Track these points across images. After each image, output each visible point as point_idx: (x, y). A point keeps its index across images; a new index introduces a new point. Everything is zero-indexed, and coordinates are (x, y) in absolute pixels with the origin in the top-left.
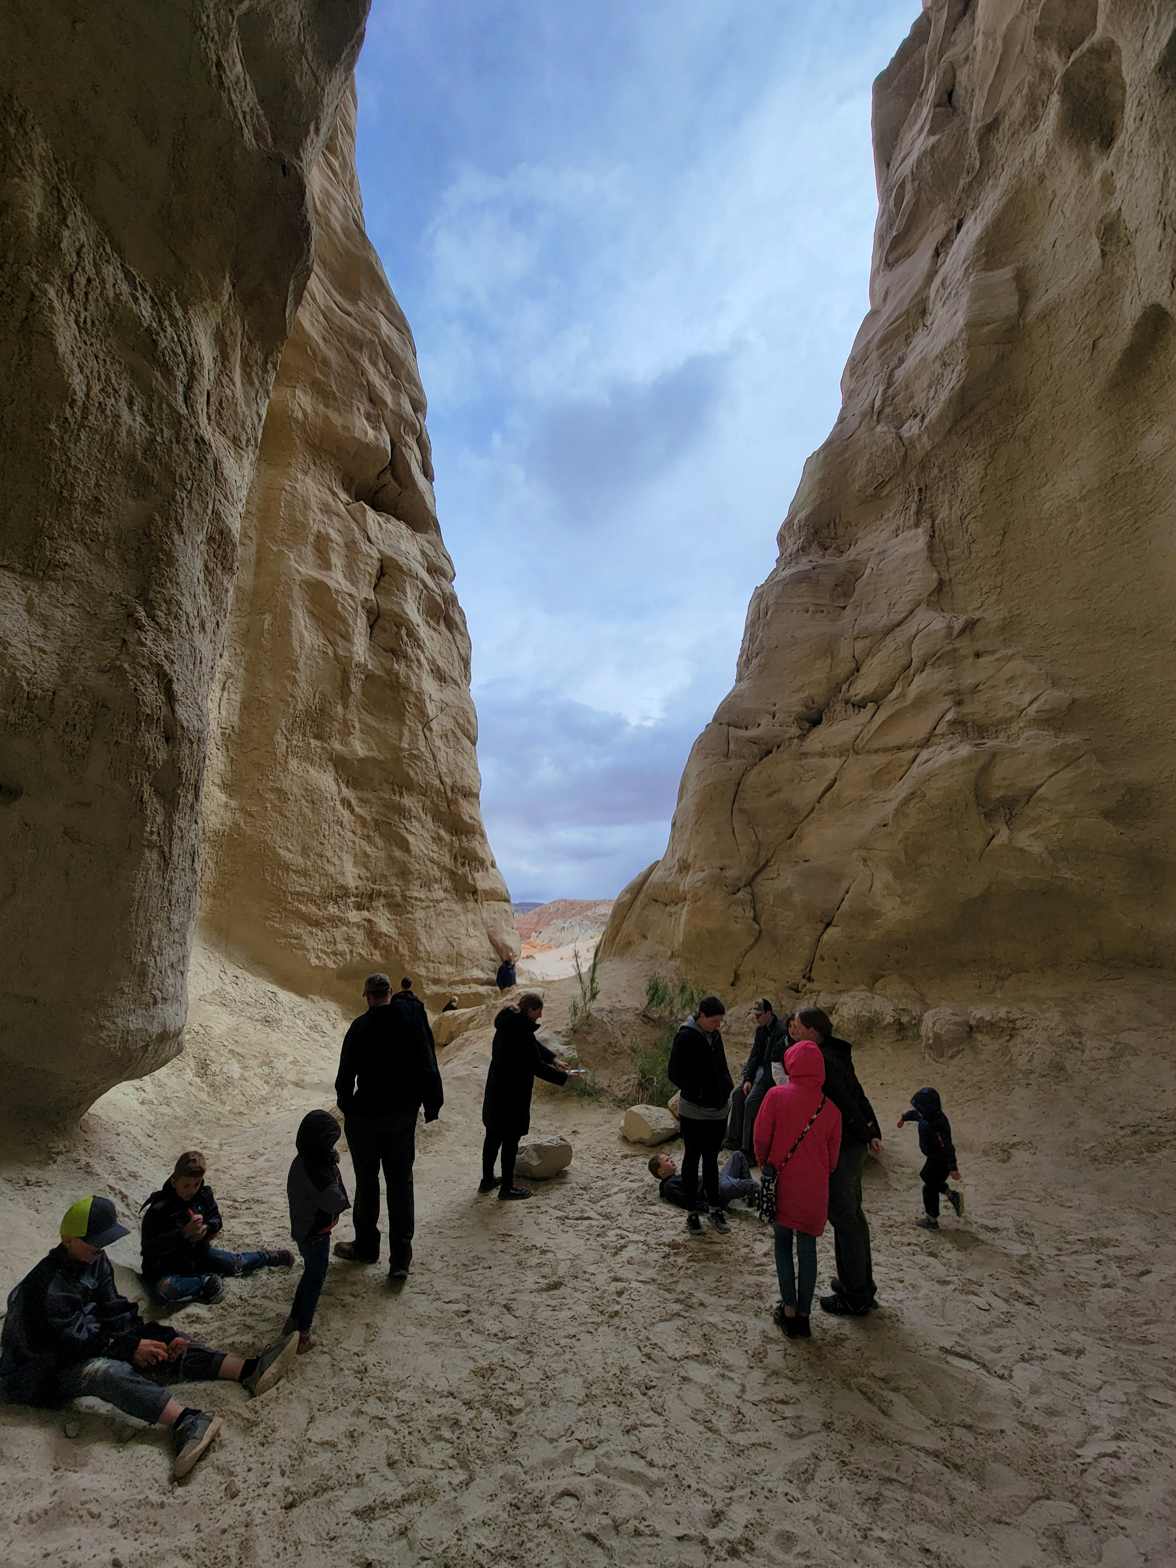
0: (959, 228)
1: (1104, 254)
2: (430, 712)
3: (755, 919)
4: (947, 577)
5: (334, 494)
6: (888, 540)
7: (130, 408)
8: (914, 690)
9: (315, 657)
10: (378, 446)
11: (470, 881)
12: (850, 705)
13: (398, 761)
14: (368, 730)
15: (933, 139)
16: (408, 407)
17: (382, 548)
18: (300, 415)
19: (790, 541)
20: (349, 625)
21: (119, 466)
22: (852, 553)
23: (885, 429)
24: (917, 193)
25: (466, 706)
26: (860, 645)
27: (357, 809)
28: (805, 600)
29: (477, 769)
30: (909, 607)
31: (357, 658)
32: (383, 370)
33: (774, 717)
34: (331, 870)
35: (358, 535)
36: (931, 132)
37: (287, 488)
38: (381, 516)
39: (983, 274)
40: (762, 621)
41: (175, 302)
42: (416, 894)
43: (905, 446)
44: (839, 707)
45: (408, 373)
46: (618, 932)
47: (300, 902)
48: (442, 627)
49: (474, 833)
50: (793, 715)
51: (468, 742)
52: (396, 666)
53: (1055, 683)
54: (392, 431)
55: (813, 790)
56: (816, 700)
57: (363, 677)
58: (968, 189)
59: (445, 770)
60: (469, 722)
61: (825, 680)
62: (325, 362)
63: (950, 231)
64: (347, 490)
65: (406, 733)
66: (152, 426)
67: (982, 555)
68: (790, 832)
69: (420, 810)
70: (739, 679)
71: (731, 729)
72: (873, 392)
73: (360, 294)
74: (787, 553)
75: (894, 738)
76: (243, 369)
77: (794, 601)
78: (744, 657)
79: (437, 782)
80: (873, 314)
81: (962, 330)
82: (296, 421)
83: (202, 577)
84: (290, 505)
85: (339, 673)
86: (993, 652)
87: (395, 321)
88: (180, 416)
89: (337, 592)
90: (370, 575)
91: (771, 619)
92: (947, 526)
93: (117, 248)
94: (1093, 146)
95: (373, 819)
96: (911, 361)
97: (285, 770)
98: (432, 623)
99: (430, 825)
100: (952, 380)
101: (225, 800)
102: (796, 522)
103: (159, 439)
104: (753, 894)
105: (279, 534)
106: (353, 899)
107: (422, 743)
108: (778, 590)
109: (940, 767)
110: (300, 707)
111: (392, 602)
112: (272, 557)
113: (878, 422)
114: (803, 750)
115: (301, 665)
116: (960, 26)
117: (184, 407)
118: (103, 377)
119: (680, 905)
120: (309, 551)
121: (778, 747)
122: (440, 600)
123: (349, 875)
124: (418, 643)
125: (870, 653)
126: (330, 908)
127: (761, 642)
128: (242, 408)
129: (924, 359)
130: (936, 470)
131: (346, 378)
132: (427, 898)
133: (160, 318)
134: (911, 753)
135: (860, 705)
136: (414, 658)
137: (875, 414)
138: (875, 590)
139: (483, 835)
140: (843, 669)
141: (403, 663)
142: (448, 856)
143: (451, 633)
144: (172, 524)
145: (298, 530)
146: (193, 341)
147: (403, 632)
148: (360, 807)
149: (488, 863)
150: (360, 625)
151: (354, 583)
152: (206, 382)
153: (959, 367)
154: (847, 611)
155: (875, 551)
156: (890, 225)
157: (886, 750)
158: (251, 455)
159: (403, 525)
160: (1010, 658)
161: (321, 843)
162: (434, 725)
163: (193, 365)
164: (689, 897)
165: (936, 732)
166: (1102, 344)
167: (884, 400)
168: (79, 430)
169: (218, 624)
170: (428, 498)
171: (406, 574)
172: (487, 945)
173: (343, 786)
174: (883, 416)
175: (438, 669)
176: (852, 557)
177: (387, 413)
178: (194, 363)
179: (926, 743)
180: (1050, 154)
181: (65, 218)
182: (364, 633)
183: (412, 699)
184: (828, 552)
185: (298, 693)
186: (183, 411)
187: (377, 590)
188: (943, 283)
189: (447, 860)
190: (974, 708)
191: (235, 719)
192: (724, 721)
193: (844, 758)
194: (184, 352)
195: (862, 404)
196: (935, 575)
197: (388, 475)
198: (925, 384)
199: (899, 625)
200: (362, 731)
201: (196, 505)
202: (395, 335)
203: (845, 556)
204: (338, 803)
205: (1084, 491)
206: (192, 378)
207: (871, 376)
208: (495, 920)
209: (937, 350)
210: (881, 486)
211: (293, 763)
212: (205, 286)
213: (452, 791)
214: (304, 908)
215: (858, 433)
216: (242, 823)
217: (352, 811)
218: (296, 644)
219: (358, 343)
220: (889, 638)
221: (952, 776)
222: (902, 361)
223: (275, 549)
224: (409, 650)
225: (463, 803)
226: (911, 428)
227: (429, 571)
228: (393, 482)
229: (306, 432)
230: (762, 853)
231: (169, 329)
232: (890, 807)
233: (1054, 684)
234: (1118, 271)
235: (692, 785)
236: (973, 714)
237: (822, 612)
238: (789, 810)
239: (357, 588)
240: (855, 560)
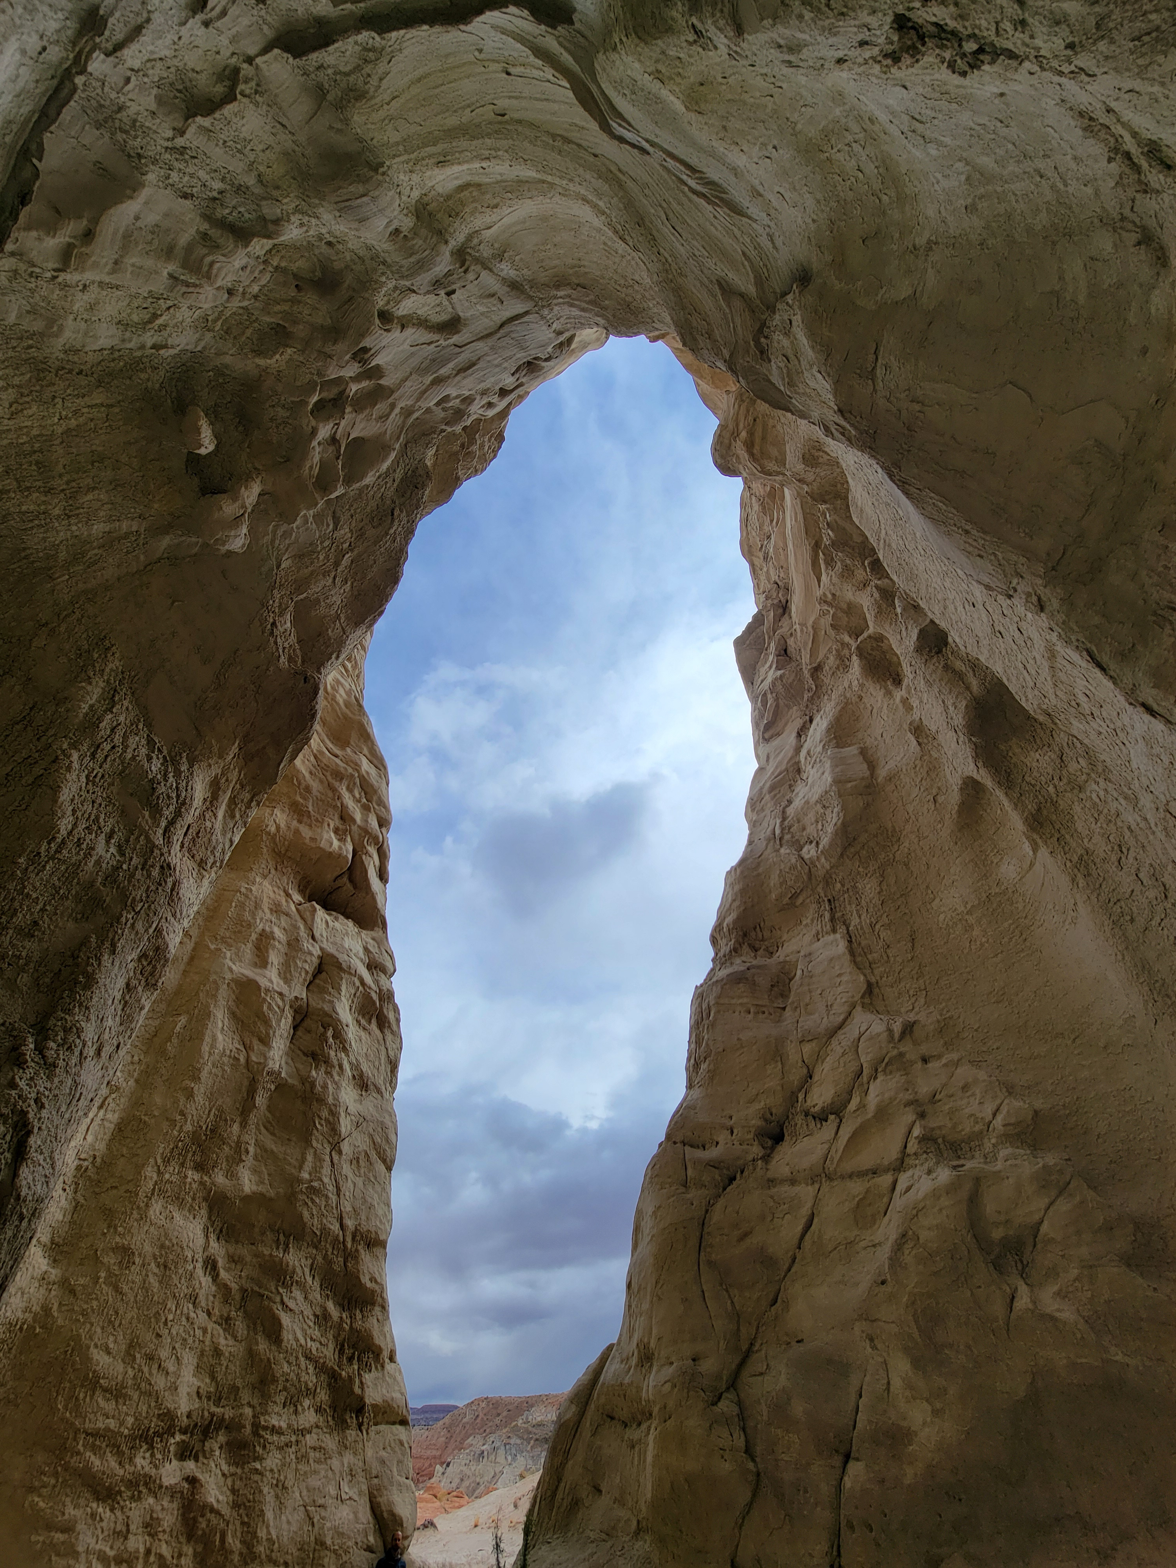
0: (811, 721)
1: (920, 744)
2: (343, 1130)
3: (749, 1451)
4: (873, 980)
5: (288, 895)
6: (811, 943)
7: (108, 842)
8: (873, 1099)
9: (223, 1064)
10: (340, 855)
11: (357, 1390)
12: (810, 1118)
13: (291, 1198)
14: (265, 1155)
15: (779, 673)
16: (374, 823)
17: (325, 946)
18: (273, 829)
19: (722, 942)
20: (271, 1027)
21: (73, 892)
22: (780, 955)
23: (788, 851)
24: (777, 699)
25: (387, 1120)
26: (807, 1048)
27: (223, 1274)
28: (745, 1000)
29: (388, 1205)
30: (846, 1008)
31: (271, 1063)
32: (357, 796)
33: (732, 1133)
34: (160, 1382)
35: (303, 933)
36: (778, 668)
37: (243, 890)
38: (330, 915)
39: (837, 750)
40: (706, 1022)
41: (184, 759)
42: (274, 1421)
43: (810, 865)
44: (799, 1120)
45: (380, 798)
46: (559, 1480)
47: (94, 1449)
48: (374, 1026)
49: (373, 1304)
50: (753, 1130)
51: (382, 1168)
52: (314, 1073)
53: (1011, 1090)
54: (356, 842)
55: (791, 1229)
56: (774, 1111)
57: (273, 1087)
58: (811, 700)
59: (349, 1208)
60: (388, 1140)
61: (779, 1088)
62: (308, 789)
63: (805, 723)
64: (301, 891)
65: (310, 1158)
66: (123, 854)
67: (899, 959)
68: (771, 1297)
69: (307, 1271)
70: (690, 1086)
71: (687, 1148)
72: (772, 823)
73: (349, 743)
74: (721, 954)
75: (865, 1159)
76: (229, 806)
77: (734, 1001)
78: (692, 1061)
79: (335, 1227)
80: (760, 771)
81: (831, 785)
82: (269, 833)
83: (118, 996)
84: (242, 906)
85: (246, 1083)
86: (939, 1057)
87: (375, 762)
88: (154, 846)
89: (267, 991)
90: (307, 972)
91: (715, 1019)
92: (861, 932)
93: (149, 725)
94: (889, 683)
95: (243, 1290)
96: (797, 803)
97: (143, 1217)
98: (363, 1022)
99: (316, 1295)
100: (833, 818)
101: (44, 1268)
102: (725, 925)
103: (125, 867)
104: (739, 1403)
105: (222, 932)
106: (178, 1437)
107: (326, 1170)
108: (716, 990)
109: (925, 1198)
110: (189, 1127)
111: (324, 1000)
112: (207, 955)
113: (781, 845)
114: (770, 1175)
115: (204, 1074)
116: (783, 620)
117: (161, 839)
118: (93, 817)
119: (644, 1426)
120: (248, 950)
121: (742, 1172)
122: (375, 997)
123: (183, 1390)
124: (343, 1045)
125: (819, 1057)
126: (139, 1461)
127: (707, 1044)
128: (218, 835)
129: (807, 802)
130: (838, 885)
131: (323, 801)
132: (289, 1426)
133: (166, 771)
134: (888, 1179)
135: (821, 1118)
136: (336, 1063)
137: (777, 840)
138: (810, 992)
139: (384, 1308)
140: (796, 1075)
141: (323, 1069)
142: (331, 1346)
143: (382, 1032)
144: (107, 945)
145: (242, 927)
146: (189, 788)
147: (330, 1033)
148: (227, 1270)
149: (385, 1354)
150: (283, 1026)
151: (287, 981)
152: (189, 818)
153: (836, 810)
154: (788, 1012)
155: (802, 954)
156: (762, 716)
157: (861, 1174)
158: (213, 874)
159: (350, 923)
160: (957, 1064)
161: (159, 1336)
162: (345, 1147)
163: (183, 805)
164: (656, 1410)
165: (908, 1151)
166: (940, 799)
167: (783, 829)
168: (47, 862)
169: (118, 1047)
170: (379, 899)
171: (344, 971)
172: (365, 1515)
173: (213, 1237)
174: (784, 841)
175: (361, 1075)
176: (781, 959)
177: (354, 828)
178: (184, 803)
179: (900, 1166)
180: (862, 686)
181: (113, 707)
182: (286, 1035)
183: (325, 1113)
184: (759, 953)
185: (191, 1110)
186: (159, 840)
187: (311, 987)
188: (808, 753)
189: (329, 1353)
190: (938, 1121)
191: (101, 1146)
192: (678, 1139)
193: (817, 1186)
194: (178, 796)
195: (764, 832)
196: (862, 978)
197: (345, 879)
198: (813, 820)
199: (840, 1027)
200: (256, 1158)
201: (139, 926)
202: (373, 771)
203: (775, 957)
204: (199, 1265)
205: (969, 906)
206: (178, 814)
207: (767, 812)
208: (383, 1462)
209: (816, 797)
210: (794, 896)
211: (156, 1206)
212: (215, 749)
213: (354, 1239)
214: (97, 1462)
215: (766, 853)
216: (55, 1307)
217: (215, 1277)
218: (205, 1048)
219: (339, 776)
220: (834, 1042)
221: (941, 1210)
222: (790, 802)
223: (212, 947)
224: (332, 1053)
225: (365, 1256)
226: (809, 852)
227: (369, 967)
228: (349, 885)
229: (275, 843)
230: (743, 1330)
231: (171, 779)
232: (884, 1253)
233: (1010, 1094)
234: (934, 754)
235: (648, 1225)
236: (940, 1128)
237: (764, 1013)
238: (766, 1260)
239: (289, 986)
240: (785, 962)
